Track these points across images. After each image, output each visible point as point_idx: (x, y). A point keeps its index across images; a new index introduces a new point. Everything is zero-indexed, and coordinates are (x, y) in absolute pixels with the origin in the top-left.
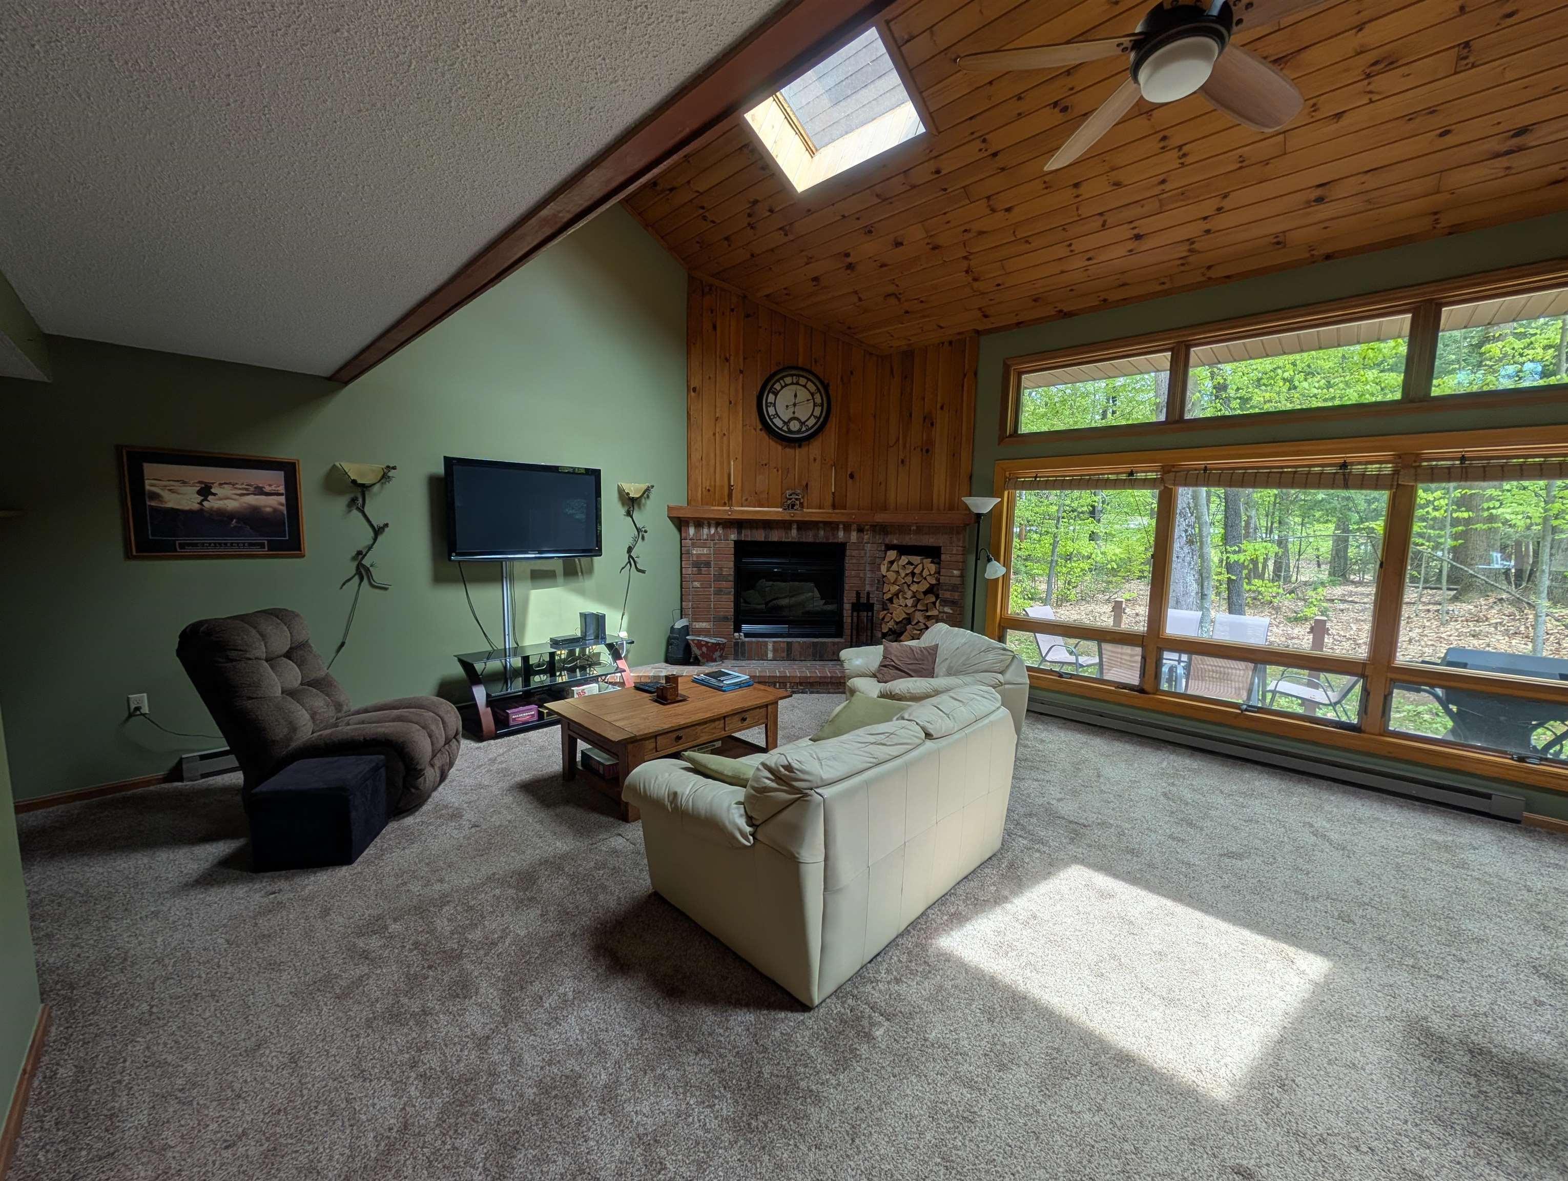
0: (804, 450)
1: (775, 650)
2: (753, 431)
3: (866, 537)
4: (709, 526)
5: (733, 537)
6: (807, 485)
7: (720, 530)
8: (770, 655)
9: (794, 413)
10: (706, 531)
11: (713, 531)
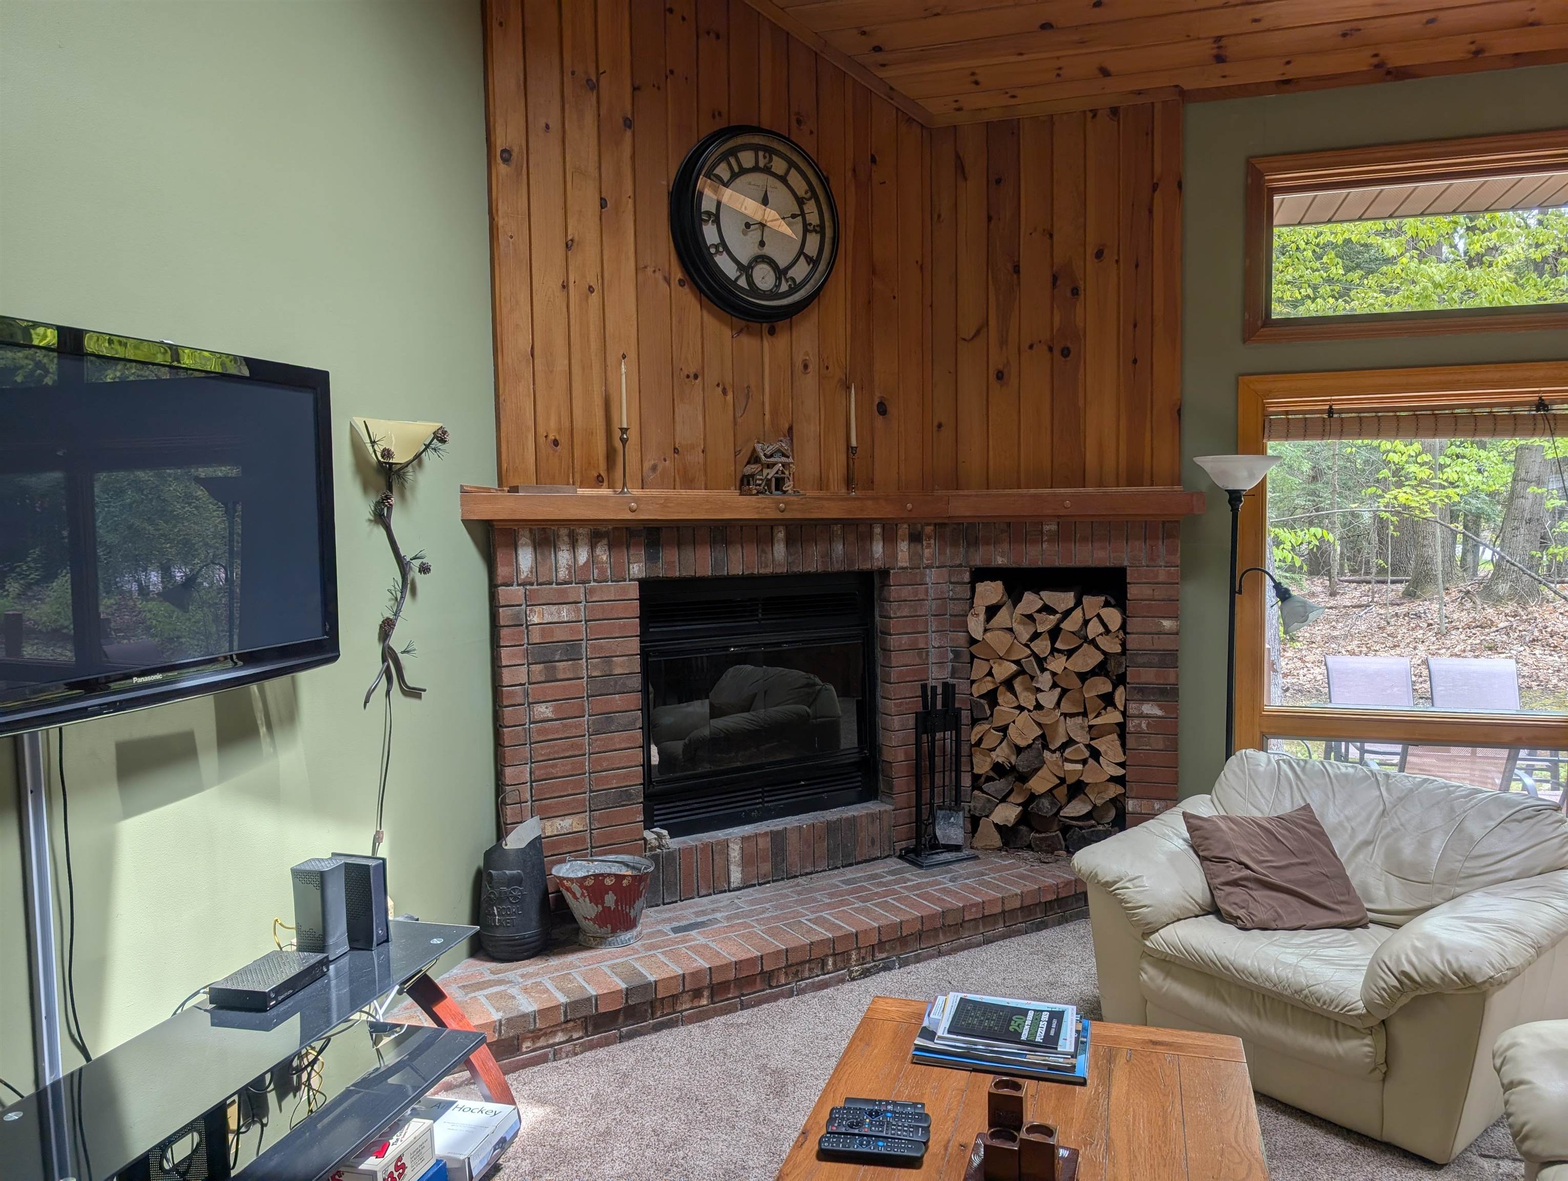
0: (782, 341)
1: (747, 861)
2: (663, 285)
3: (927, 552)
4: (573, 545)
5: (637, 569)
6: (791, 429)
7: (602, 554)
8: (736, 876)
9: (762, 244)
10: (564, 557)
11: (583, 556)
